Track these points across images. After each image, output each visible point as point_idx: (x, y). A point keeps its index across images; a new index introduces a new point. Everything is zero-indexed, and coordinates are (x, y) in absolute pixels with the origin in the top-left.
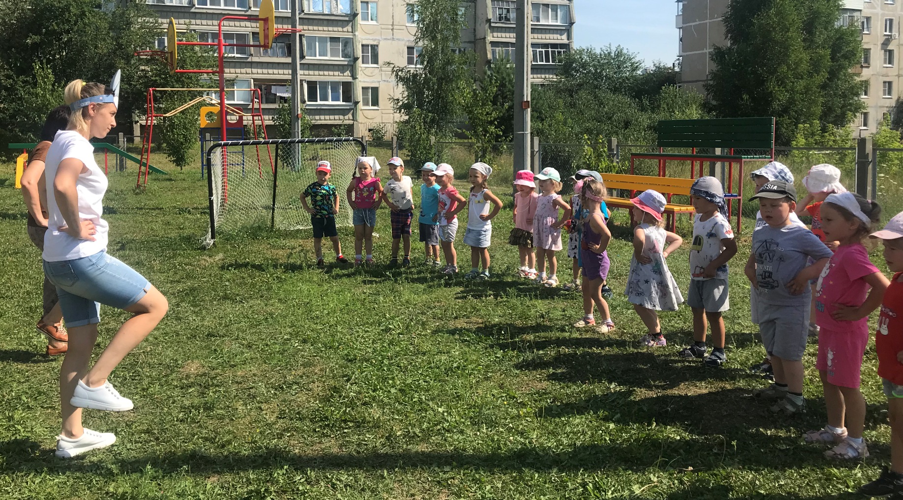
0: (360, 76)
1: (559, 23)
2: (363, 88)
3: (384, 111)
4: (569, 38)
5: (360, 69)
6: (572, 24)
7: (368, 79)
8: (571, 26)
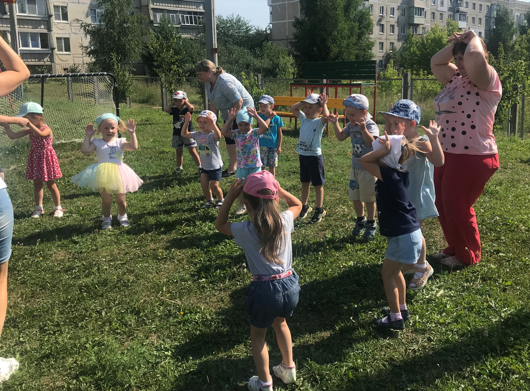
0: (54, 29)
2: (57, 38)
3: (75, 56)
5: (54, 24)
7: (60, 32)
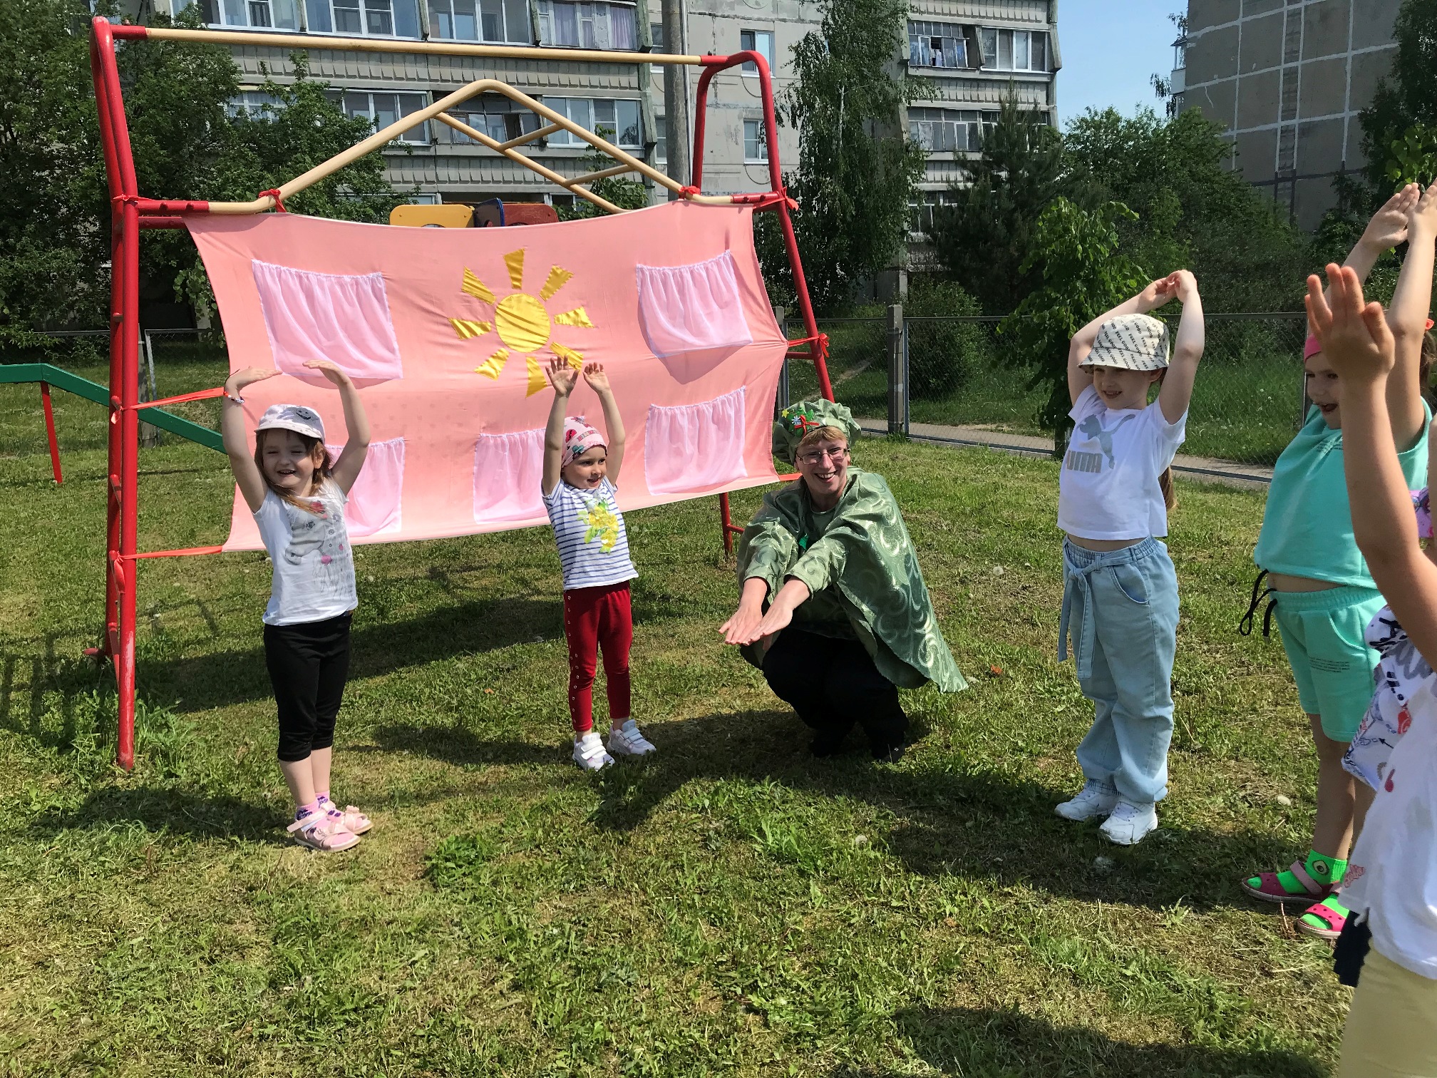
1: (1029, 70)
4: (1049, 98)
6: (1054, 70)
8: (1052, 76)
